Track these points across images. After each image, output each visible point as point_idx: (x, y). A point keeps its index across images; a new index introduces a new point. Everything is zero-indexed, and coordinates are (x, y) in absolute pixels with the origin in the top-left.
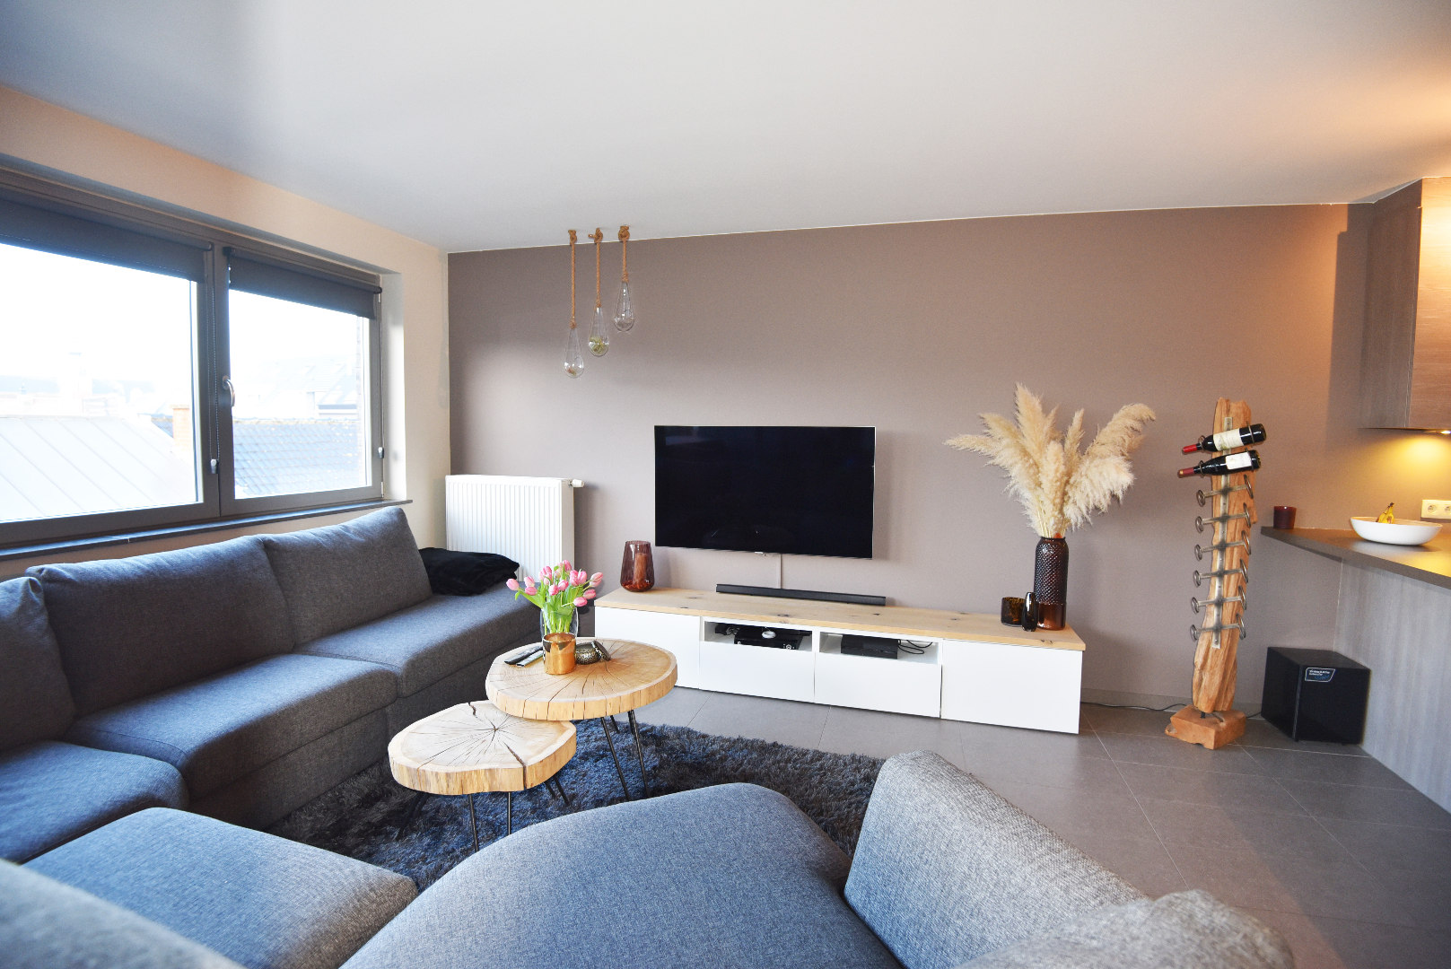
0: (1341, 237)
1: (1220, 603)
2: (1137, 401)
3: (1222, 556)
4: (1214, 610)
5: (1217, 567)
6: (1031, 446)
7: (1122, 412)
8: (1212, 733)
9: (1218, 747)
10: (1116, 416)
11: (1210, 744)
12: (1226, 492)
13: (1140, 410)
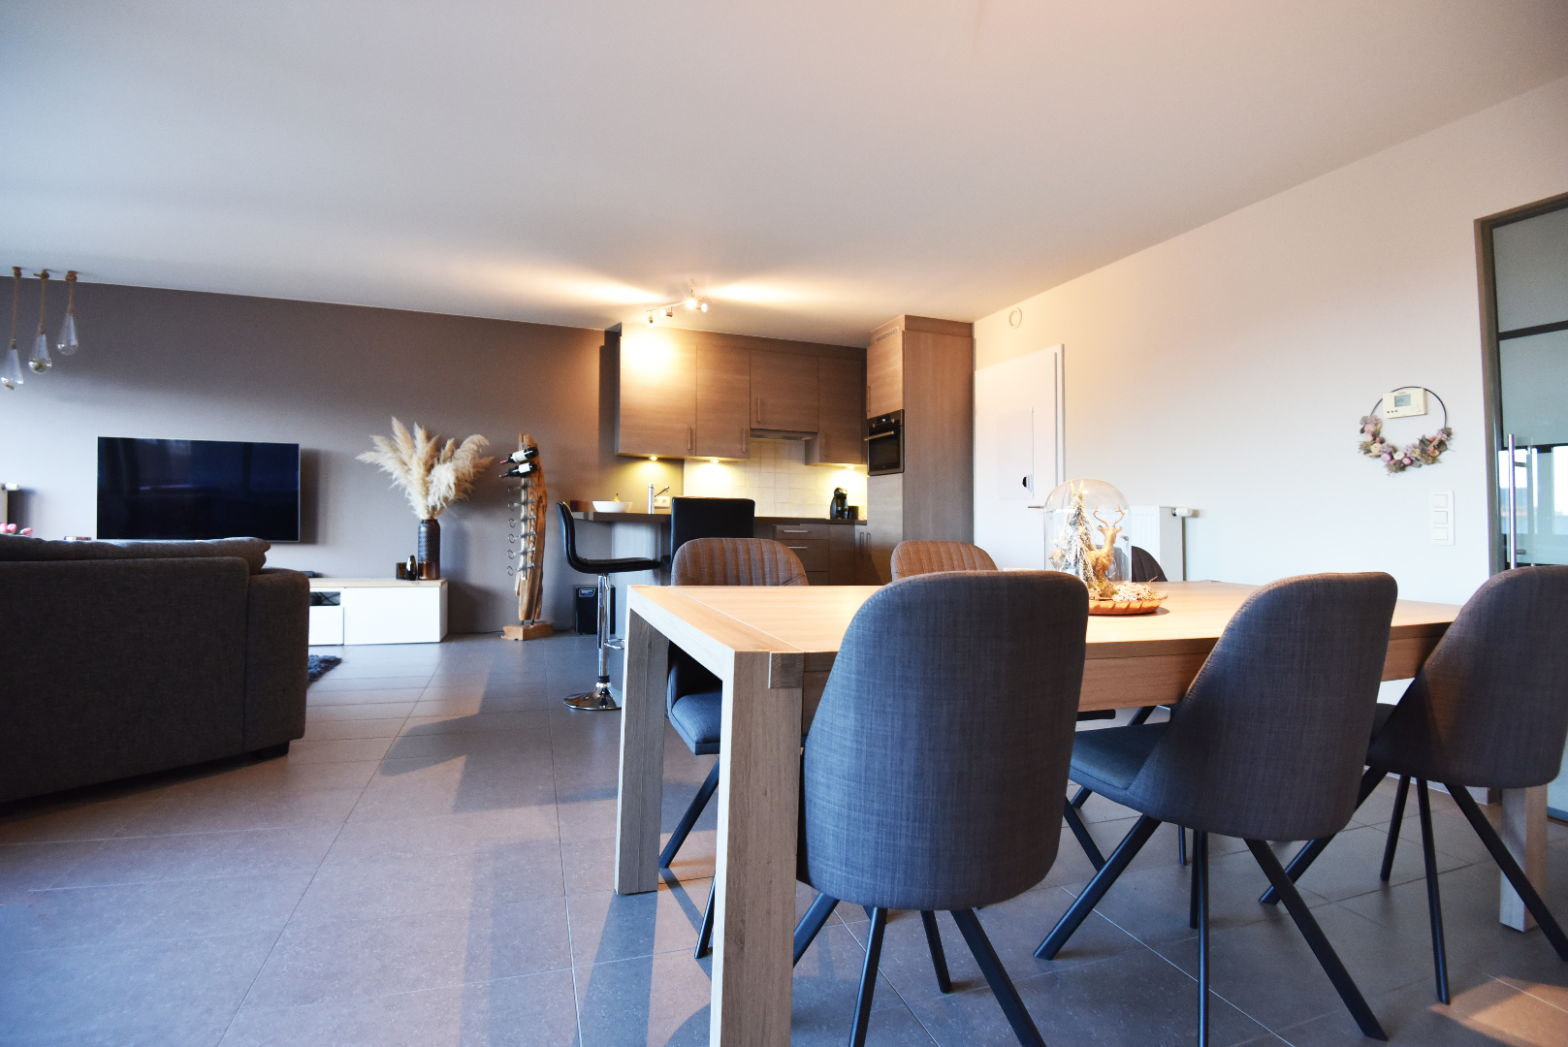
0: (602, 348)
1: (525, 553)
2: (477, 433)
3: (526, 524)
4: (522, 557)
5: (523, 532)
6: (406, 458)
7: (468, 440)
8: (521, 630)
9: (525, 639)
10: (465, 442)
11: (521, 638)
12: (525, 487)
13: (477, 438)
